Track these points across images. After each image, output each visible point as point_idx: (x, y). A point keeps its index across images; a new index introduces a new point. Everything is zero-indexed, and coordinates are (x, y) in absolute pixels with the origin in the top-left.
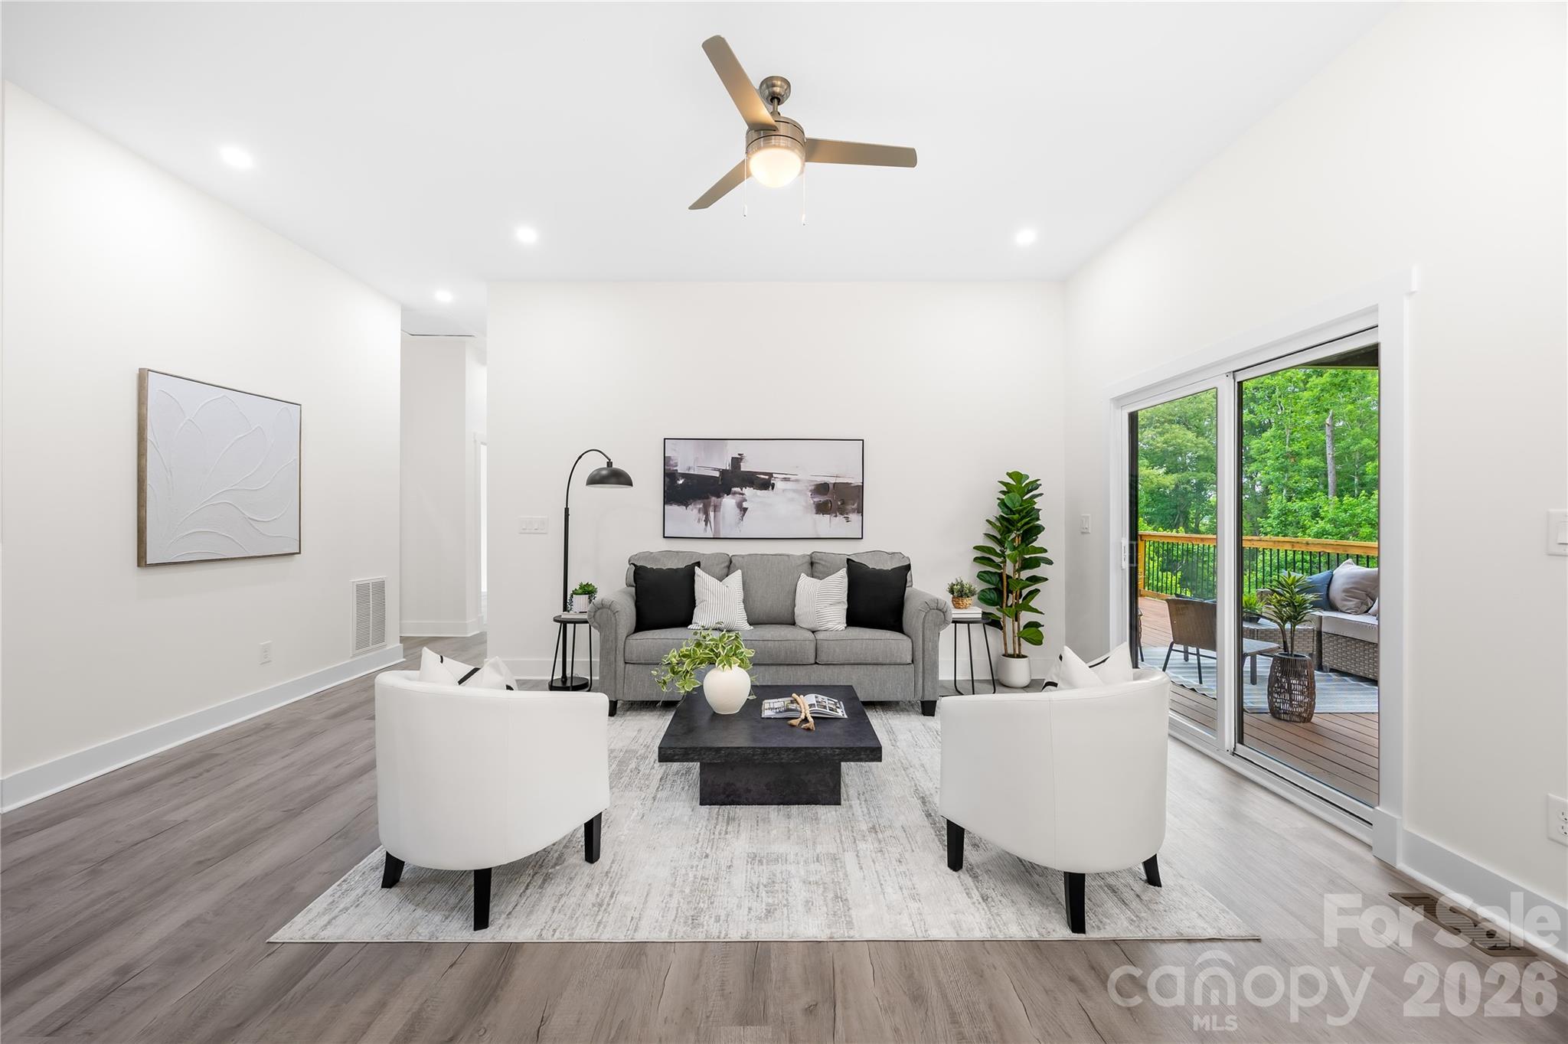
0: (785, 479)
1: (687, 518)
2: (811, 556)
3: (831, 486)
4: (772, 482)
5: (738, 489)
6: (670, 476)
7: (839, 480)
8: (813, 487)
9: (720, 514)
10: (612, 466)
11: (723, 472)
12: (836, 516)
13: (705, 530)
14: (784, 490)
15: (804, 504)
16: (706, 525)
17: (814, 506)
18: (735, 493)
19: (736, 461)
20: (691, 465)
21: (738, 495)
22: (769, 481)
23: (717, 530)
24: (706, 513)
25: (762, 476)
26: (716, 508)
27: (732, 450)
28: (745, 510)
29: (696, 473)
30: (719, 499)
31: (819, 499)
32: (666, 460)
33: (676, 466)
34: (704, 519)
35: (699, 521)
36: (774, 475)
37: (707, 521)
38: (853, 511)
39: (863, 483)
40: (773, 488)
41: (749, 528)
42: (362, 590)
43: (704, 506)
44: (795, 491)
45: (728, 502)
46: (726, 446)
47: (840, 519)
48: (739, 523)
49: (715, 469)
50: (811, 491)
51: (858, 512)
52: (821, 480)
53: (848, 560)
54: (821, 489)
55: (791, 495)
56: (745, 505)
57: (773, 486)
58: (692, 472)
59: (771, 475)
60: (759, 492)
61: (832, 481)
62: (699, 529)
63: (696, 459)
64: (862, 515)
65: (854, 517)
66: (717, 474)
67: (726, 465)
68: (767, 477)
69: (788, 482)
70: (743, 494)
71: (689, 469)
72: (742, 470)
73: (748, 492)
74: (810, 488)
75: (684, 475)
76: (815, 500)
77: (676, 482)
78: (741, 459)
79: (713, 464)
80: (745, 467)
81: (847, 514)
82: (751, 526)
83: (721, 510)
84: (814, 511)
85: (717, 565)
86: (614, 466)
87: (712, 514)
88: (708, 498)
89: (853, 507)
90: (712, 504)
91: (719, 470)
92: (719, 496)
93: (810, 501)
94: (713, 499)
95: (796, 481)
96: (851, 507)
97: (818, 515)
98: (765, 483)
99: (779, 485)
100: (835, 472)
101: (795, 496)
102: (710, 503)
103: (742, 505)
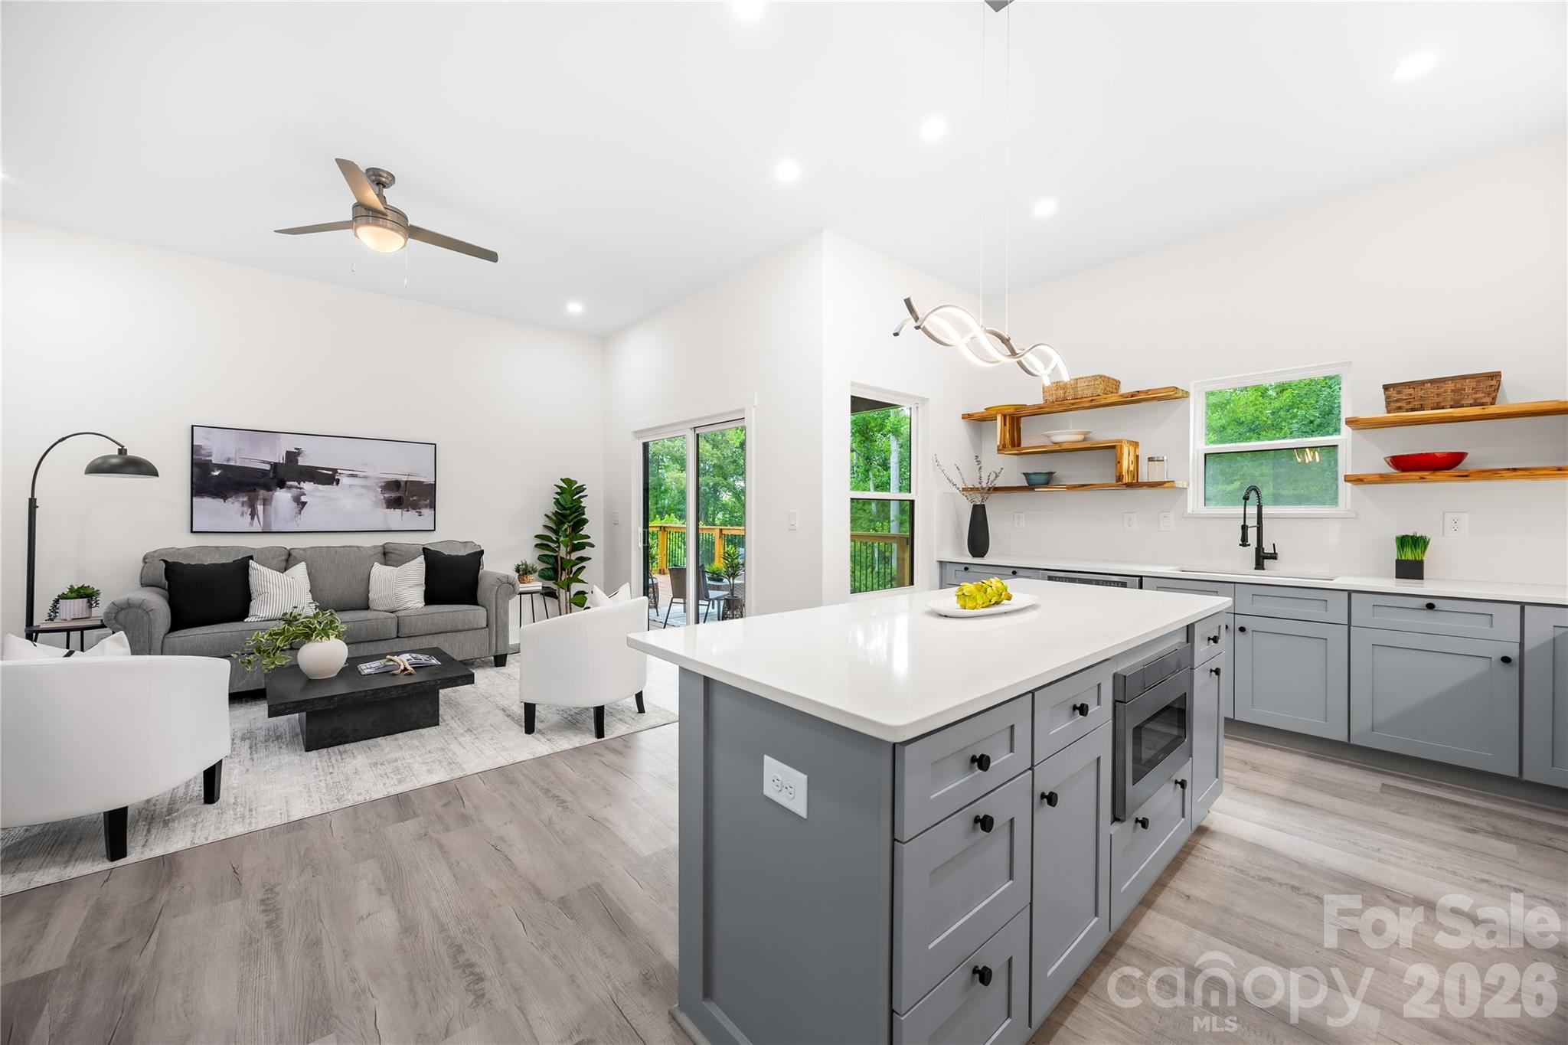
0: (352, 475)
1: (228, 513)
2: (383, 546)
3: (403, 484)
4: (336, 477)
5: (294, 483)
6: (200, 466)
7: (411, 478)
8: (383, 484)
9: (272, 508)
10: (126, 454)
11: (275, 465)
12: (408, 511)
13: (251, 524)
14: (350, 486)
15: (374, 499)
16: (252, 518)
17: (384, 501)
18: (291, 487)
19: (292, 456)
20: (232, 455)
21: (294, 489)
22: (332, 476)
23: (266, 523)
24: (253, 506)
25: (325, 471)
26: (266, 502)
27: (288, 444)
28: (304, 504)
29: (238, 464)
30: (270, 492)
31: (389, 494)
32: (195, 449)
33: (211, 456)
34: (249, 511)
35: (243, 514)
36: (339, 471)
37: (253, 514)
38: (426, 506)
39: (435, 481)
40: (338, 483)
41: (307, 520)
43: (249, 499)
44: (363, 487)
45: (282, 497)
46: (279, 439)
47: (412, 514)
48: (295, 517)
49: (264, 462)
50: (381, 487)
51: (431, 508)
52: (391, 477)
53: (424, 549)
54: (393, 485)
55: (359, 490)
56: (303, 499)
57: (338, 481)
58: (232, 463)
59: (335, 471)
60: (321, 487)
61: (405, 478)
62: (244, 523)
63: (238, 451)
64: (435, 510)
65: (426, 511)
66: (267, 467)
67: (279, 458)
68: (331, 473)
69: (355, 478)
70: (301, 488)
71: (228, 459)
72: (299, 463)
73: (307, 486)
74: (380, 485)
75: (219, 466)
76: (386, 496)
77: (208, 473)
78: (299, 453)
79: (264, 456)
80: (302, 461)
81: (419, 509)
82: (311, 519)
83: (273, 503)
84: (385, 505)
85: (273, 558)
86: (129, 454)
87: (260, 508)
88: (255, 490)
89: (426, 503)
90: (261, 497)
91: (269, 463)
92: (269, 489)
93: (380, 496)
94: (262, 492)
95: (365, 477)
96: (423, 503)
97: (389, 510)
98: (328, 478)
99: (345, 481)
100: (406, 470)
101: (364, 491)
102: (258, 495)
103: (300, 499)
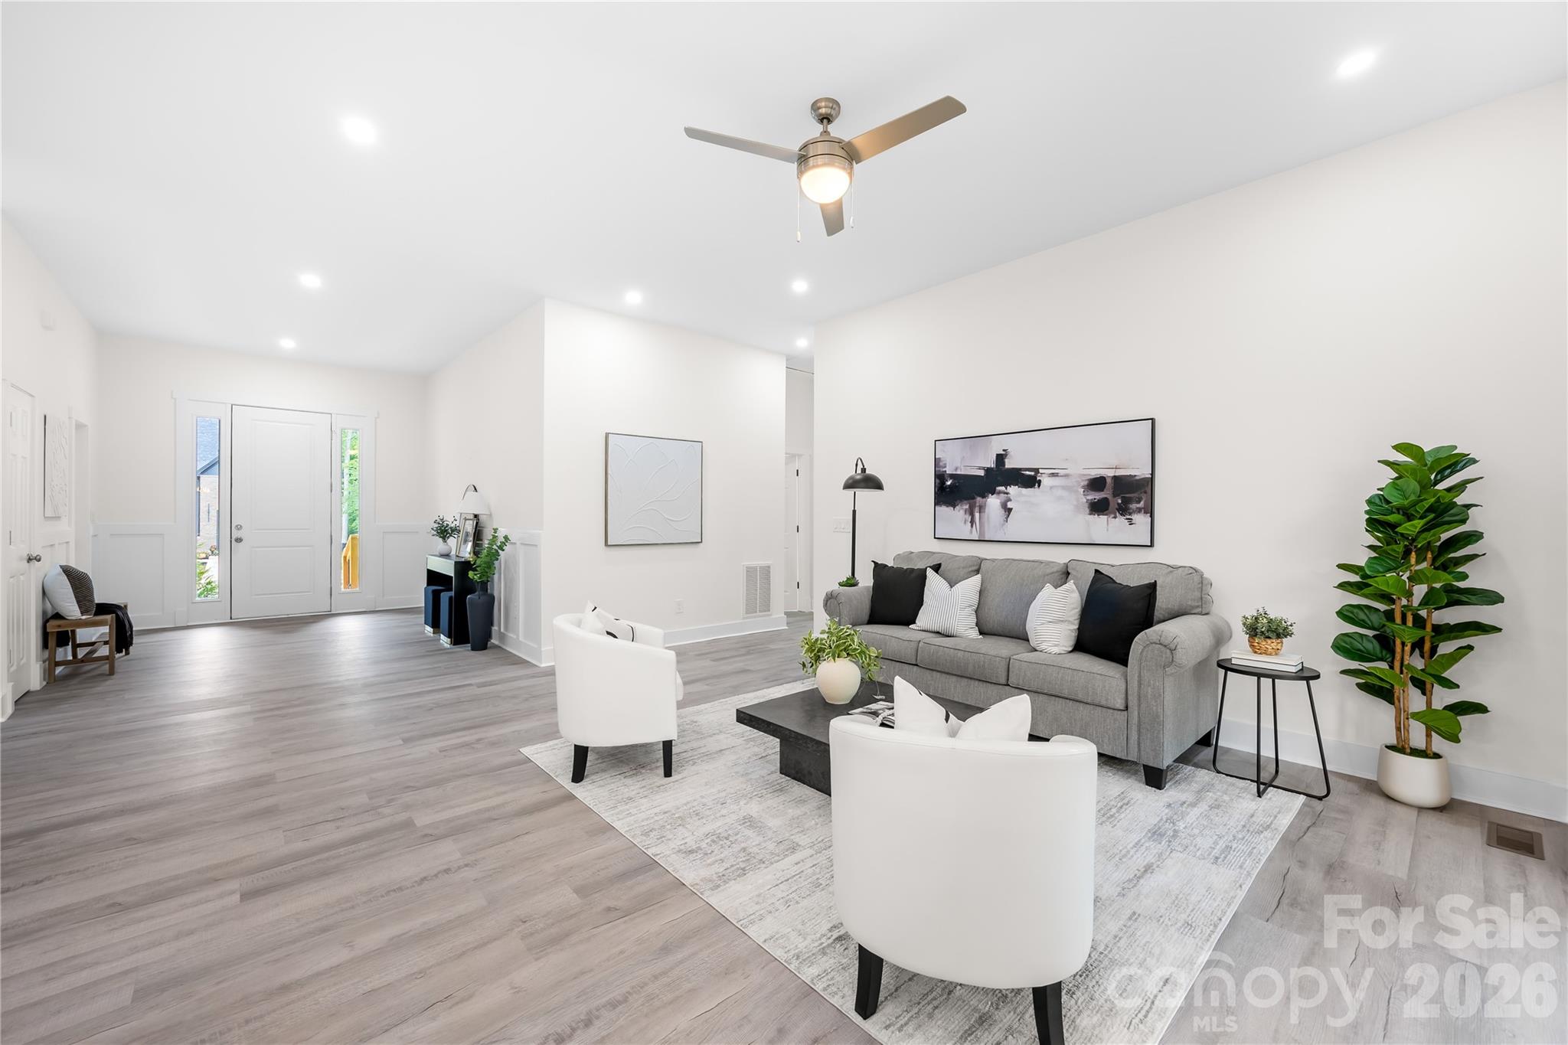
0: (1053, 475)
1: (955, 518)
2: (1066, 565)
3: (1109, 481)
4: (1038, 478)
5: (1002, 488)
6: (940, 477)
7: (1119, 473)
8: (1086, 483)
9: (985, 515)
10: (865, 472)
11: (988, 470)
12: (1115, 517)
13: (971, 532)
14: (1051, 488)
15: (1075, 503)
16: (972, 526)
17: (1087, 505)
18: (1000, 492)
19: (1001, 458)
20: (959, 465)
21: (1002, 495)
22: (1034, 477)
23: (982, 532)
24: (972, 514)
25: (1028, 473)
26: (982, 509)
27: (997, 447)
28: (1010, 510)
29: (962, 473)
30: (984, 499)
31: (1096, 496)
32: (937, 461)
33: (945, 467)
34: (970, 520)
35: (965, 523)
36: (1041, 471)
37: (972, 522)
38: (1139, 510)
39: (1153, 474)
40: (1039, 486)
41: (1013, 530)
42: (750, 572)
43: (970, 506)
44: (1064, 488)
45: (993, 502)
46: (991, 442)
47: (1121, 521)
48: (1003, 525)
49: (980, 468)
50: (1083, 487)
51: (1146, 513)
52: (1095, 473)
53: (1097, 571)
54: (1096, 484)
55: (1060, 492)
56: (1010, 505)
57: (1039, 482)
58: (959, 472)
59: (1037, 471)
60: (1024, 491)
61: (1110, 473)
62: (965, 531)
63: (963, 458)
64: (1152, 516)
65: (1142, 520)
66: (982, 473)
67: (991, 463)
68: (1033, 473)
69: (1057, 478)
70: (1007, 493)
71: (956, 469)
72: (1006, 467)
73: (1013, 490)
74: (1082, 484)
75: (952, 476)
76: (1089, 497)
77: (945, 484)
78: (1006, 455)
79: (976, 463)
80: (1009, 464)
81: (1130, 514)
82: (1015, 529)
83: (987, 510)
84: (1088, 511)
85: (963, 568)
86: (867, 472)
87: (977, 515)
89: (1138, 506)
90: (978, 504)
91: (983, 468)
92: (984, 496)
93: (1083, 498)
94: (979, 499)
95: (1066, 476)
96: (1134, 506)
97: (1092, 516)
98: (1029, 480)
99: (1046, 481)
100: (1114, 463)
101: (1064, 493)
102: (975, 503)
103: (1006, 505)
